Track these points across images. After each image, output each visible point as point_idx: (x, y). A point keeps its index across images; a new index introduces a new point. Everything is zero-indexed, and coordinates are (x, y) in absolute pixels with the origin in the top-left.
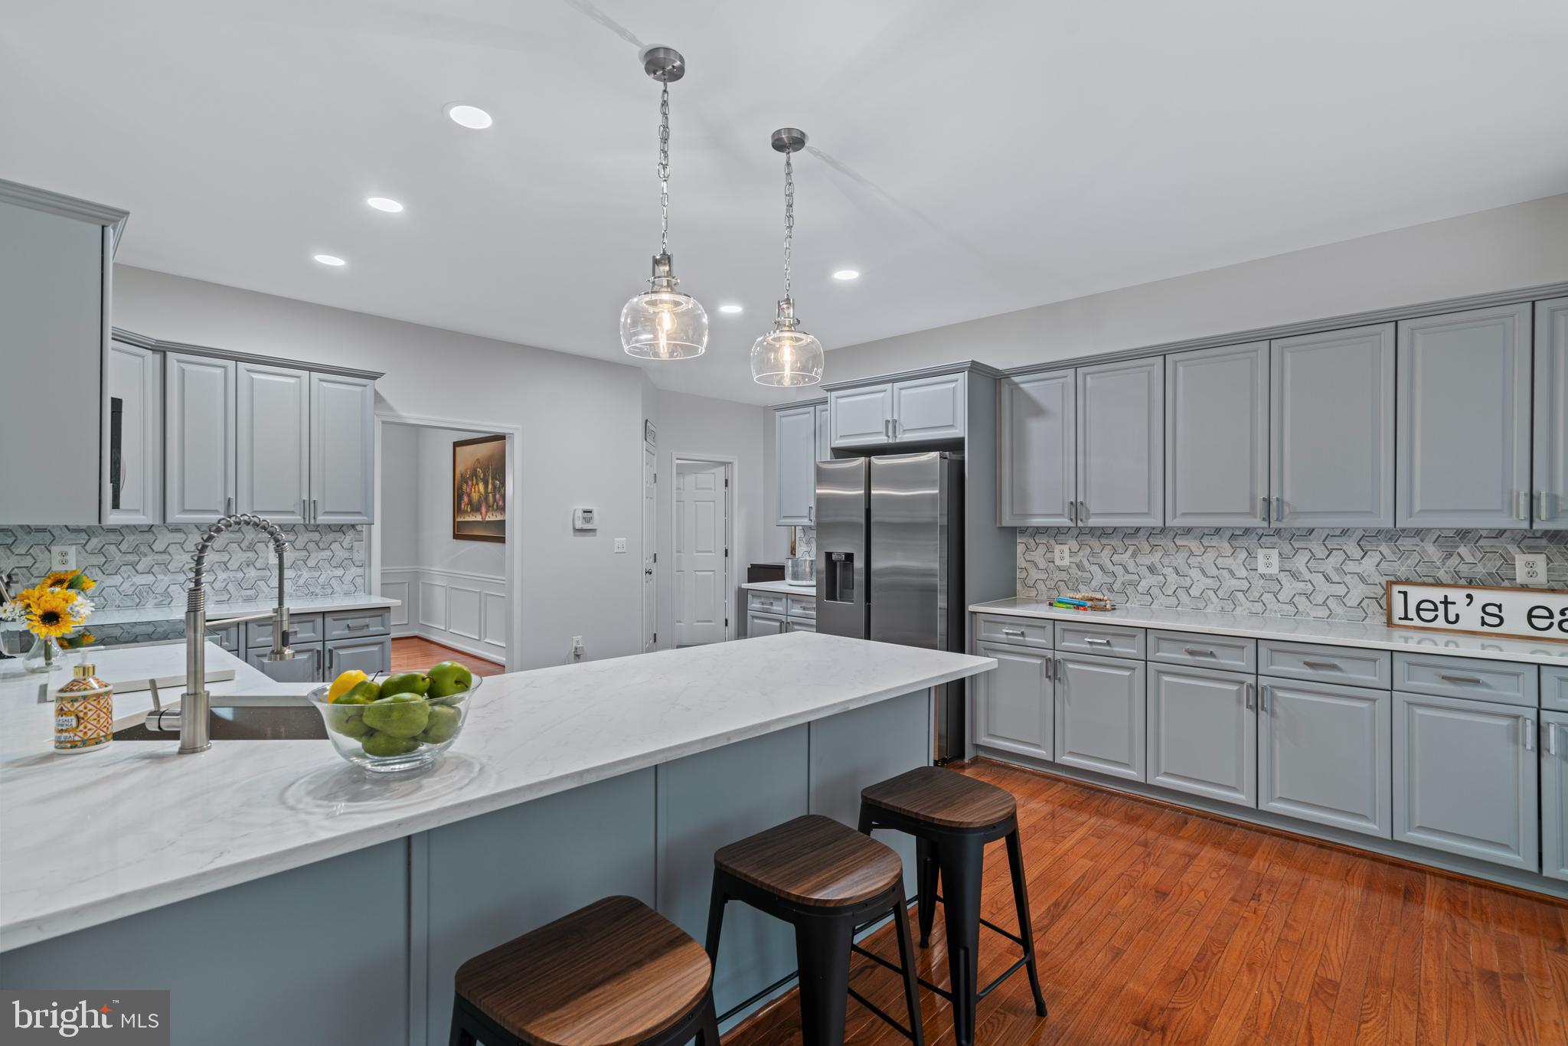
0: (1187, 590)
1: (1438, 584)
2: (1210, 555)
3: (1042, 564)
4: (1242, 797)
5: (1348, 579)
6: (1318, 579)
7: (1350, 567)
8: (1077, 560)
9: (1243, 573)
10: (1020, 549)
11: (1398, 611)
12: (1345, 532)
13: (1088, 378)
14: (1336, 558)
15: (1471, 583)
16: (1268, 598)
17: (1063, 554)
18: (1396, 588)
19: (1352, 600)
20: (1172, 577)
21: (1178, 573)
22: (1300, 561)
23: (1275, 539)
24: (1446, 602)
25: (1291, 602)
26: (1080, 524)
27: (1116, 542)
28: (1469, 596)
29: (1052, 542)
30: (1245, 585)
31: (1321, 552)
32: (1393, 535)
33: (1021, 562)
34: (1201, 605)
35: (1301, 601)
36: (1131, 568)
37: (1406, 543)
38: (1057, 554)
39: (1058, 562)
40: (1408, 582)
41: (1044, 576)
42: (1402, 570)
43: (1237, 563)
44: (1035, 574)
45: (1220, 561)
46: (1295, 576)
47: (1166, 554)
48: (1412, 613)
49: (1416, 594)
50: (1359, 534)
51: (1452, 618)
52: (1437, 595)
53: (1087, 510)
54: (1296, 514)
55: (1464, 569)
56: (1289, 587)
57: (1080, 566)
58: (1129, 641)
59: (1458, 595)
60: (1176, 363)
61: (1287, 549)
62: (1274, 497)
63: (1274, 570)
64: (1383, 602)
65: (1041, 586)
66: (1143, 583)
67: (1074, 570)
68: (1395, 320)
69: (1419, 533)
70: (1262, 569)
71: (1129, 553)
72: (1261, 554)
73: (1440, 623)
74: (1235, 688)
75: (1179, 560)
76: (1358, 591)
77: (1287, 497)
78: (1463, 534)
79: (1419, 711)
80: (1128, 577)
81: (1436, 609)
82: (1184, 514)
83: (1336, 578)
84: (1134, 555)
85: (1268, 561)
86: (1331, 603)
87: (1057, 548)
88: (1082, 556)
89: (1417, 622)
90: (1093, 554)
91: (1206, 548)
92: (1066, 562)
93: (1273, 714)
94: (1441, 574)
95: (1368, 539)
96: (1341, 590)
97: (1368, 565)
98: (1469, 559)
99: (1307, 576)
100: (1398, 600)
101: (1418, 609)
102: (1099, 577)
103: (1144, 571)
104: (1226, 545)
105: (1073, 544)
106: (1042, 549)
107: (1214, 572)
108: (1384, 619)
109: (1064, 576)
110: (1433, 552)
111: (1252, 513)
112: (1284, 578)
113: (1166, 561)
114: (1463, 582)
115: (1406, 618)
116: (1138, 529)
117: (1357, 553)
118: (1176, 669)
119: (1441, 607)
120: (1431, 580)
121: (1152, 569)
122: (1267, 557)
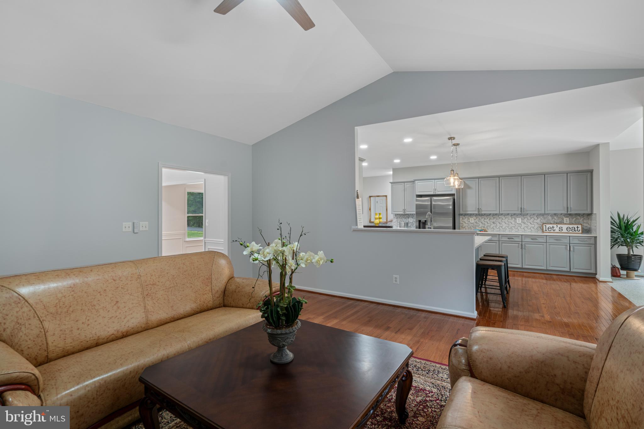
0: (502, 227)
1: (551, 224)
2: (507, 219)
3: (467, 222)
4: (519, 266)
5: (534, 223)
6: (529, 224)
7: (535, 221)
8: (475, 221)
9: (514, 223)
10: (461, 219)
11: (545, 229)
12: (534, 214)
13: (481, 181)
14: (533, 219)
15: (557, 223)
16: (519, 228)
17: (472, 220)
18: (544, 225)
19: (535, 228)
20: (498, 224)
21: (500, 223)
22: (526, 220)
23: (520, 216)
24: (553, 227)
25: (524, 229)
26: (480, 213)
27: (485, 217)
28: (557, 226)
29: (469, 217)
30: (514, 225)
31: (529, 218)
32: (543, 215)
33: (461, 222)
34: (505, 230)
35: (526, 228)
36: (489, 222)
37: (545, 216)
38: (471, 220)
39: (471, 222)
40: (546, 224)
41: (467, 225)
42: (545, 222)
43: (512, 221)
44: (465, 225)
45: (509, 221)
46: (524, 223)
47: (497, 219)
48: (547, 229)
49: (548, 226)
50: (536, 215)
51: (554, 230)
52: (551, 226)
53: (482, 210)
54: (527, 211)
55: (555, 221)
56: (523, 225)
57: (476, 223)
58: (495, 237)
59: (555, 226)
60: (502, 179)
61: (523, 218)
62: (522, 207)
63: (520, 222)
64: (542, 228)
65: (466, 227)
66: (492, 226)
67: (475, 224)
68: (544, 174)
69: (548, 214)
70: (518, 222)
71: (488, 219)
72: (517, 219)
73: (552, 231)
74: (517, 245)
75: (500, 220)
76: (537, 226)
77: (525, 208)
78: (555, 214)
79: (551, 246)
80: (488, 225)
81: (551, 228)
82: (504, 211)
83: (532, 223)
84: (489, 220)
85: (519, 220)
86: (532, 228)
87: (471, 219)
88: (477, 220)
89: (548, 231)
90: (480, 220)
91: (506, 218)
92: (473, 222)
93: (525, 249)
94: (552, 222)
95: (539, 215)
96: (533, 226)
97: (538, 221)
98: (556, 219)
99: (527, 223)
100: (544, 227)
101: (548, 229)
102: (481, 225)
103: (492, 223)
104: (510, 217)
105: (475, 218)
106: (466, 219)
107: (508, 223)
108: (542, 231)
109: (472, 225)
110: (550, 218)
111: (518, 210)
112: (522, 224)
113: (497, 221)
114: (555, 223)
115: (546, 230)
116: (490, 214)
117: (536, 218)
118: (505, 242)
119: (552, 228)
120: (549, 223)
121: (493, 223)
122: (519, 219)
